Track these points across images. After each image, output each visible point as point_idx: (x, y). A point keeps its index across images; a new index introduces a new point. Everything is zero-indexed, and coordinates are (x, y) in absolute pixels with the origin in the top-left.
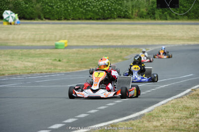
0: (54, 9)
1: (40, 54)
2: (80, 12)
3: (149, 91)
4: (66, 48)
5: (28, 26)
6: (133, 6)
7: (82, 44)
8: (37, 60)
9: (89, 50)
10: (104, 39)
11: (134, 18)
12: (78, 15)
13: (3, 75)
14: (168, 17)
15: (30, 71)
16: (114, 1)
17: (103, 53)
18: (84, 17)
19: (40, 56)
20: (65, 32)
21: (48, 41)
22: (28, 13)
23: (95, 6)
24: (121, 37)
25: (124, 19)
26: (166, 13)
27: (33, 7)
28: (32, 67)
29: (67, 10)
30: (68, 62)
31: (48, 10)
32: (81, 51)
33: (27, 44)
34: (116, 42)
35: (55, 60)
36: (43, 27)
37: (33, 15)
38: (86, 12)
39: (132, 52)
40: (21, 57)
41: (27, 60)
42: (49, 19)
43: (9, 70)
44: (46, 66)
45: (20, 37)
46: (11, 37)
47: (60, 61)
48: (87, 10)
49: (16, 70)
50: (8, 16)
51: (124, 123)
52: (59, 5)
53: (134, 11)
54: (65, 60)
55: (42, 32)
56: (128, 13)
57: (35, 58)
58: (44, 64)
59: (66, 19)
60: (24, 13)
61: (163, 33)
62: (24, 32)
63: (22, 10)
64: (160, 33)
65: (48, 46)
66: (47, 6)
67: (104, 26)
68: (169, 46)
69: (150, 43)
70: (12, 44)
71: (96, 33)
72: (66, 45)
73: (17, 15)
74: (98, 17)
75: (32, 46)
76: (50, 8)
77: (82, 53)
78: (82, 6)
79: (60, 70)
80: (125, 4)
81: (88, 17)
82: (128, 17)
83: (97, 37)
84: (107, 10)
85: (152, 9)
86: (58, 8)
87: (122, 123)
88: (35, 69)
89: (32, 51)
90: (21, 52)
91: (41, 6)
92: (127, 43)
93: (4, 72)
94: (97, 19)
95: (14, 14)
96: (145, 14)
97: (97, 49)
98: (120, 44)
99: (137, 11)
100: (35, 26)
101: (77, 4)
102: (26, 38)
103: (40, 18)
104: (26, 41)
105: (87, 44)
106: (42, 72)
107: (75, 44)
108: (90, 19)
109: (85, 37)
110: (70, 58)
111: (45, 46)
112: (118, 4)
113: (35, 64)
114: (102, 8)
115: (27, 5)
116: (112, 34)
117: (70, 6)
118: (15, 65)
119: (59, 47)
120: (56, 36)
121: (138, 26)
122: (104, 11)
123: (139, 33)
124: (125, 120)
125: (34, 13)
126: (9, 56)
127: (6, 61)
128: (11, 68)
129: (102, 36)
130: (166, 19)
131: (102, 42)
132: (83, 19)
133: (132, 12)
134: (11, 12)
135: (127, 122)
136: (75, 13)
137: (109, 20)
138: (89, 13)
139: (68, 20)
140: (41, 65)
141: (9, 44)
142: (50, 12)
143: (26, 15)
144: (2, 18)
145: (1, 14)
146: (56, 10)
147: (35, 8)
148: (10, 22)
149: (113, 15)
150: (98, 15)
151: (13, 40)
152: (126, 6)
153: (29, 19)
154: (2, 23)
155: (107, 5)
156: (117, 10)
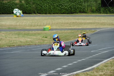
0: (42, 8)
1: (35, 34)
2: (57, 9)
3: (97, 55)
4: (50, 30)
5: (28, 18)
6: (88, 6)
7: (59, 28)
8: (33, 37)
9: (63, 31)
11: (89, 13)
12: (56, 11)
13: (14, 46)
14: (108, 12)
15: (29, 43)
16: (77, 3)
17: (71, 33)
18: (60, 12)
19: (35, 35)
20: (49, 21)
21: (39, 26)
22: (28, 10)
23: (66, 6)
24: (81, 24)
25: (83, 13)
26: (107, 10)
27: (30, 7)
28: (30, 41)
29: (50, 8)
31: (39, 8)
33: (27, 28)
34: (78, 26)
35: (43, 37)
36: (37, 18)
37: (31, 11)
38: (61, 10)
39: (87, 32)
40: (24, 36)
41: (27, 37)
42: (40, 13)
43: (17, 43)
44: (38, 40)
45: (23, 24)
46: (18, 24)
47: (46, 37)
48: (62, 8)
49: (21, 43)
50: (16, 12)
51: (83, 73)
52: (46, 5)
53: (88, 8)
54: (49, 37)
55: (36, 21)
56: (85, 10)
57: (32, 36)
58: (37, 40)
59: (49, 13)
60: (26, 10)
61: (105, 21)
62: (26, 21)
63: (24, 8)
64: (103, 21)
65: (39, 29)
66: (38, 6)
68: (109, 29)
69: (97, 27)
70: (19, 28)
71: (67, 21)
72: (50, 28)
73: (21, 11)
74: (68, 12)
75: (30, 29)
76: (40, 7)
77: (59, 33)
78: (59, 6)
79: (46, 43)
81: (62, 12)
82: (85, 12)
83: (67, 24)
84: (73, 8)
85: (99, 7)
86: (45, 7)
87: (81, 73)
88: (32, 42)
89: (30, 32)
90: (24, 32)
91: (35, 6)
92: (85, 27)
93: (14, 44)
94: (68, 13)
95: (20, 11)
96: (95, 10)
98: (80, 28)
99: (90, 8)
100: (32, 18)
101: (56, 5)
102: (27, 24)
103: (35, 13)
104: (27, 26)
105: (62, 28)
106: (36, 44)
107: (55, 28)
108: (64, 13)
109: (60, 24)
112: (79, 5)
113: (32, 39)
114: (70, 7)
115: (27, 6)
116: (76, 22)
117: (52, 6)
118: (21, 40)
119: (46, 30)
120: (44, 23)
121: (91, 17)
122: (71, 8)
123: (91, 21)
124: (83, 72)
126: (17, 35)
127: (16, 38)
129: (71, 23)
130: (107, 13)
131: (71, 26)
132: (59, 14)
133: (88, 9)
134: (18, 10)
135: (84, 73)
137: (74, 14)
138: (63, 10)
139: (51, 14)
140: (35, 40)
141: (17, 28)
142: (40, 9)
143: (27, 11)
144: (13, 13)
145: (13, 11)
146: (44, 8)
147: (32, 7)
148: (17, 15)
149: (76, 11)
150: (68, 11)
151: (19, 26)
152: (84, 6)
153: (28, 14)
154: (13, 16)
155: (73, 5)
156: (79, 8)
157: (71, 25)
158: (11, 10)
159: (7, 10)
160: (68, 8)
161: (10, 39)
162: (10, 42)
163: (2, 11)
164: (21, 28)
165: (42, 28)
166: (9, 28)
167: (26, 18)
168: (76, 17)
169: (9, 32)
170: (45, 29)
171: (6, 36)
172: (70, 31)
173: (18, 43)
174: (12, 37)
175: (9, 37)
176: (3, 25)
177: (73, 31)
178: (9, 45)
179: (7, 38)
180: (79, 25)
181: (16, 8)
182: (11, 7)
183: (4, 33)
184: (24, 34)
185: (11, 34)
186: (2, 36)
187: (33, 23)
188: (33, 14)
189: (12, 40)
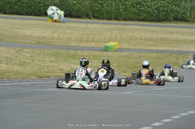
0: (103, 7)
2: (132, 12)
4: (116, 50)
5: (75, 25)
6: (192, 8)
7: (134, 48)
9: (142, 54)
11: (192, 21)
12: (130, 15)
13: (49, 77)
16: (171, 2)
17: (157, 58)
18: (136, 18)
20: (116, 34)
21: (96, 42)
22: (75, 10)
23: (150, 6)
24: (177, 42)
25: (181, 22)
27: (80, 4)
29: (118, 9)
30: (118, 67)
32: (133, 55)
33: (73, 44)
34: (171, 46)
36: (91, 26)
37: (81, 12)
38: (139, 13)
40: (67, 59)
41: (74, 62)
42: (98, 18)
45: (66, 36)
46: (56, 35)
48: (141, 10)
50: (53, 12)
52: (110, 3)
53: (192, 13)
55: (90, 33)
56: (186, 15)
59: (116, 19)
60: (71, 10)
62: (70, 31)
63: (68, 7)
65: (97, 47)
66: (96, 3)
67: (159, 28)
70: (57, 44)
71: (149, 35)
72: (116, 48)
74: (152, 18)
75: (79, 46)
76: (100, 6)
77: (133, 57)
78: (135, 5)
80: (183, 5)
81: (141, 18)
82: (186, 19)
83: (150, 40)
84: (162, 12)
86: (108, 7)
89: (79, 52)
90: (66, 53)
91: (90, 4)
92: (184, 48)
93: (49, 74)
94: (151, 21)
95: (60, 10)
97: (151, 53)
98: (176, 49)
100: (83, 25)
101: (130, 3)
102: (73, 37)
103: (88, 17)
104: (73, 41)
105: (140, 48)
107: (127, 47)
108: (144, 20)
109: (137, 40)
110: (121, 62)
111: (94, 47)
112: (175, 5)
114: (157, 9)
115: (75, 2)
116: (168, 38)
117: (121, 4)
118: (61, 67)
120: (105, 37)
122: (159, 12)
126: (54, 57)
127: (52, 62)
128: (57, 70)
129: (157, 39)
131: (156, 46)
132: (135, 20)
134: (57, 9)
137: (165, 22)
138: (142, 13)
139: (119, 20)
141: (54, 43)
142: (99, 10)
143: (73, 12)
144: (46, 14)
145: (46, 10)
146: (106, 8)
147: (83, 5)
148: (55, 18)
149: (168, 16)
150: (152, 16)
151: (58, 39)
152: (185, 8)
153: (76, 17)
154: (46, 20)
155: (163, 5)
156: (174, 12)
157: (159, 44)
158: (42, 8)
159: (35, 9)
160: (153, 11)
161: (41, 64)
162: (41, 70)
163: (25, 9)
164: (60, 44)
165: (102, 45)
166: (39, 43)
167: (71, 25)
168: (166, 28)
169: (38, 51)
170: (108, 48)
171: (34, 58)
172: (155, 54)
173: (56, 71)
174: (44, 61)
175: (39, 61)
176: (26, 36)
177: (161, 55)
178: (40, 74)
179: (36, 61)
180: (172, 43)
181: (53, 6)
182: (43, 3)
183: (29, 53)
184: (68, 56)
185: (41, 55)
186: (25, 56)
187: (84, 36)
188: (85, 19)
189: (44, 65)
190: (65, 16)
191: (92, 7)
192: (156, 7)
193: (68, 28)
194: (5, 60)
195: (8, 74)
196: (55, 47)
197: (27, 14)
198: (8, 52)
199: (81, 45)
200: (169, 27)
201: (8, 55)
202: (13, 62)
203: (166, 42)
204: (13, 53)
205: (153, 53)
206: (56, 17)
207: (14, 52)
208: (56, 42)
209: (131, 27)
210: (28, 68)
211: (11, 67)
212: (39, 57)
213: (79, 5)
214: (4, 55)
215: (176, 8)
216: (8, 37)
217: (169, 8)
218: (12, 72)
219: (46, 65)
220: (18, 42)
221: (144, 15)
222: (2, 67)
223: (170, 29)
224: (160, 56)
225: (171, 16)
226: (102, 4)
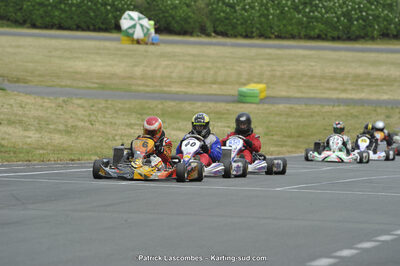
0: (235, 12)
2: (294, 21)
4: (262, 101)
5: (178, 49)
7: (299, 95)
9: (316, 108)
10: (350, 84)
12: (290, 28)
17: (347, 116)
18: (303, 34)
20: (261, 66)
21: (221, 83)
22: (178, 18)
23: (331, 8)
24: (388, 81)
25: (395, 42)
27: (188, 6)
29: (266, 16)
32: (297, 110)
33: (175, 89)
34: (376, 92)
36: (212, 51)
37: (189, 23)
38: (309, 23)
41: (175, 126)
42: (224, 34)
45: (159, 72)
46: (138, 71)
48: (312, 18)
50: (132, 23)
52: (249, 4)
54: (260, 130)
55: (209, 65)
59: (262, 36)
60: (170, 19)
62: (170, 63)
63: (163, 12)
66: (220, 4)
67: (350, 54)
70: (141, 88)
71: (330, 69)
72: (263, 95)
73: (152, 22)
74: (336, 34)
75: (186, 93)
76: (228, 9)
77: (298, 114)
78: (301, 7)
81: (312, 33)
83: (333, 79)
84: (357, 20)
86: (246, 11)
89: (186, 106)
90: (160, 106)
91: (208, 5)
94: (334, 39)
95: (146, 20)
97: (334, 106)
98: (385, 97)
100: (194, 50)
101: (289, 3)
102: (174, 75)
103: (204, 32)
104: (173, 83)
105: (312, 95)
107: (284, 94)
108: (319, 37)
109: (305, 79)
110: (272, 124)
111: (216, 95)
112: (384, 6)
114: (347, 15)
115: (177, 2)
116: (369, 74)
117: (272, 6)
119: (248, 99)
120: (239, 74)
122: (350, 20)
125: (190, 20)
126: (134, 115)
127: (130, 125)
129: (345, 77)
131: (345, 91)
132: (300, 38)
134: (141, 16)
136: (285, 22)
137: (362, 41)
138: (315, 23)
139: (267, 37)
141: (133, 88)
142: (227, 19)
143: (173, 22)
144: (118, 28)
145: (118, 18)
146: (241, 15)
147: (195, 8)
148: (136, 36)
149: (369, 29)
150: (336, 28)
151: (143, 79)
153: (179, 34)
154: (118, 40)
155: (359, 7)
156: (381, 20)
157: (350, 87)
158: (110, 16)
159: (96, 16)
160: (338, 19)
161: (108, 130)
162: (110, 142)
163: (75, 17)
164: (148, 89)
165: (232, 90)
166: (103, 87)
167: (169, 49)
168: (366, 54)
169: (103, 104)
170: (245, 96)
171: (93, 118)
172: (342, 108)
174: (115, 124)
175: (104, 123)
176: (76, 73)
177: (354, 110)
179: (97, 125)
180: (377, 85)
181: (132, 10)
182: (113, 5)
183: (83, 107)
184: (163, 114)
185: (109, 111)
186: (76, 114)
187: (196, 72)
188: (198, 36)
189: (114, 132)
190: (158, 31)
191: (211, 12)
192: (345, 10)
193: (162, 55)
194: (35, 123)
195: (41, 152)
196: (137, 95)
197: (78, 28)
198: (42, 106)
199: (190, 90)
200: (371, 51)
201: (40, 113)
202: (51, 127)
203: (366, 83)
204: (51, 107)
205: (339, 106)
206: (138, 34)
207: (53, 105)
208: (139, 85)
209: (293, 52)
210: (82, 139)
211: (46, 138)
212: (104, 117)
213: (185, 8)
214: (34, 113)
215: (386, 12)
216: (40, 76)
217: (370, 12)
218: (50, 147)
219: (120, 132)
220: (61, 86)
221: (319, 27)
222: (30, 137)
223: (373, 56)
224: (352, 111)
225: (375, 29)
226: (232, 6)
